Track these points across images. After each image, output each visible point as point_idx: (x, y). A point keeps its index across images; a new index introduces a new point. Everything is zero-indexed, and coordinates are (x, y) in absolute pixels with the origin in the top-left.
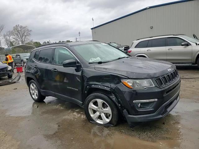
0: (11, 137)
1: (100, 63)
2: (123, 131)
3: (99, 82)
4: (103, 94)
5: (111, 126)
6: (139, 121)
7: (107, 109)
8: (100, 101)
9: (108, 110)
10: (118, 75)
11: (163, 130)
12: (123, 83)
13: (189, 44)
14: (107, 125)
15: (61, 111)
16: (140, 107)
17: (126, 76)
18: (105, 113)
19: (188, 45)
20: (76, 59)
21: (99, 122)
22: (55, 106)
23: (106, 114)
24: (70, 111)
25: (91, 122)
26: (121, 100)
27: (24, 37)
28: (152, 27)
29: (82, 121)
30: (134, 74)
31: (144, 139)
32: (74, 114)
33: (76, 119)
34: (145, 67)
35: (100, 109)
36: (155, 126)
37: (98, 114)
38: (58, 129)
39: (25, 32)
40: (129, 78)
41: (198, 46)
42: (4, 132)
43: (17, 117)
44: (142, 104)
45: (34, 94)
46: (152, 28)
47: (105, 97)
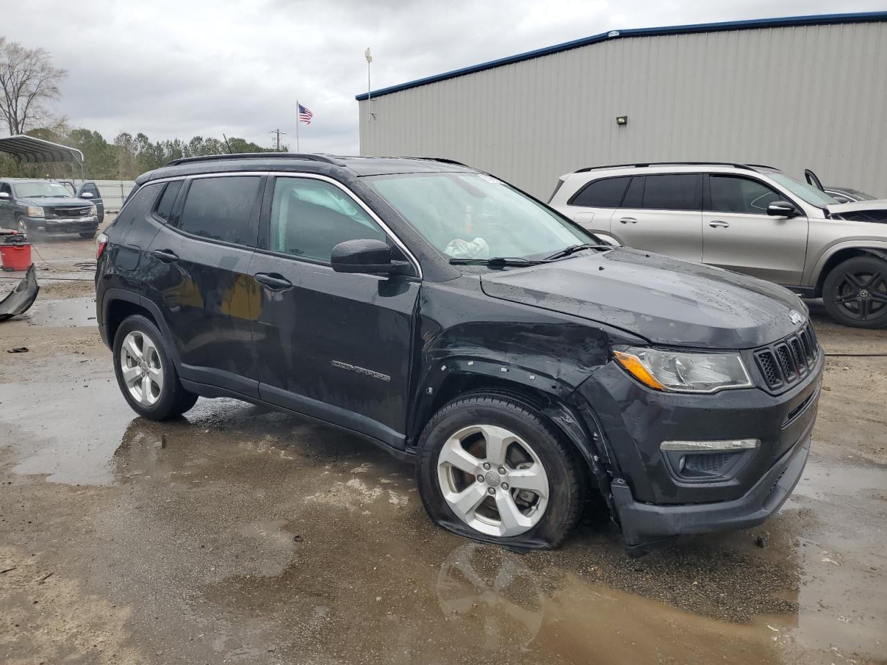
0: (76, 582)
1: (498, 264)
2: (599, 573)
3: (503, 349)
4: (517, 405)
5: (541, 549)
6: (678, 528)
7: (526, 473)
8: (497, 436)
9: (533, 476)
10: (602, 327)
11: (762, 572)
12: (624, 362)
13: (796, 210)
14: (518, 544)
15: (285, 469)
16: (684, 471)
17: (638, 332)
18: (513, 490)
19: (793, 212)
20: (388, 239)
21: (482, 525)
22: (250, 445)
23: (518, 496)
24: (326, 470)
25: (442, 527)
26: (606, 435)
27: (23, 101)
28: (625, 118)
29: (399, 519)
30: (672, 325)
31: (694, 609)
32: (350, 483)
33: (367, 507)
34: (705, 302)
35: (494, 470)
36: (726, 555)
37: (478, 490)
38: (297, 552)
39: (28, 78)
40: (651, 344)
41: (832, 221)
42: (30, 561)
43: (73, 489)
44: (690, 456)
45: (138, 382)
46: (625, 123)
47: (527, 418)
